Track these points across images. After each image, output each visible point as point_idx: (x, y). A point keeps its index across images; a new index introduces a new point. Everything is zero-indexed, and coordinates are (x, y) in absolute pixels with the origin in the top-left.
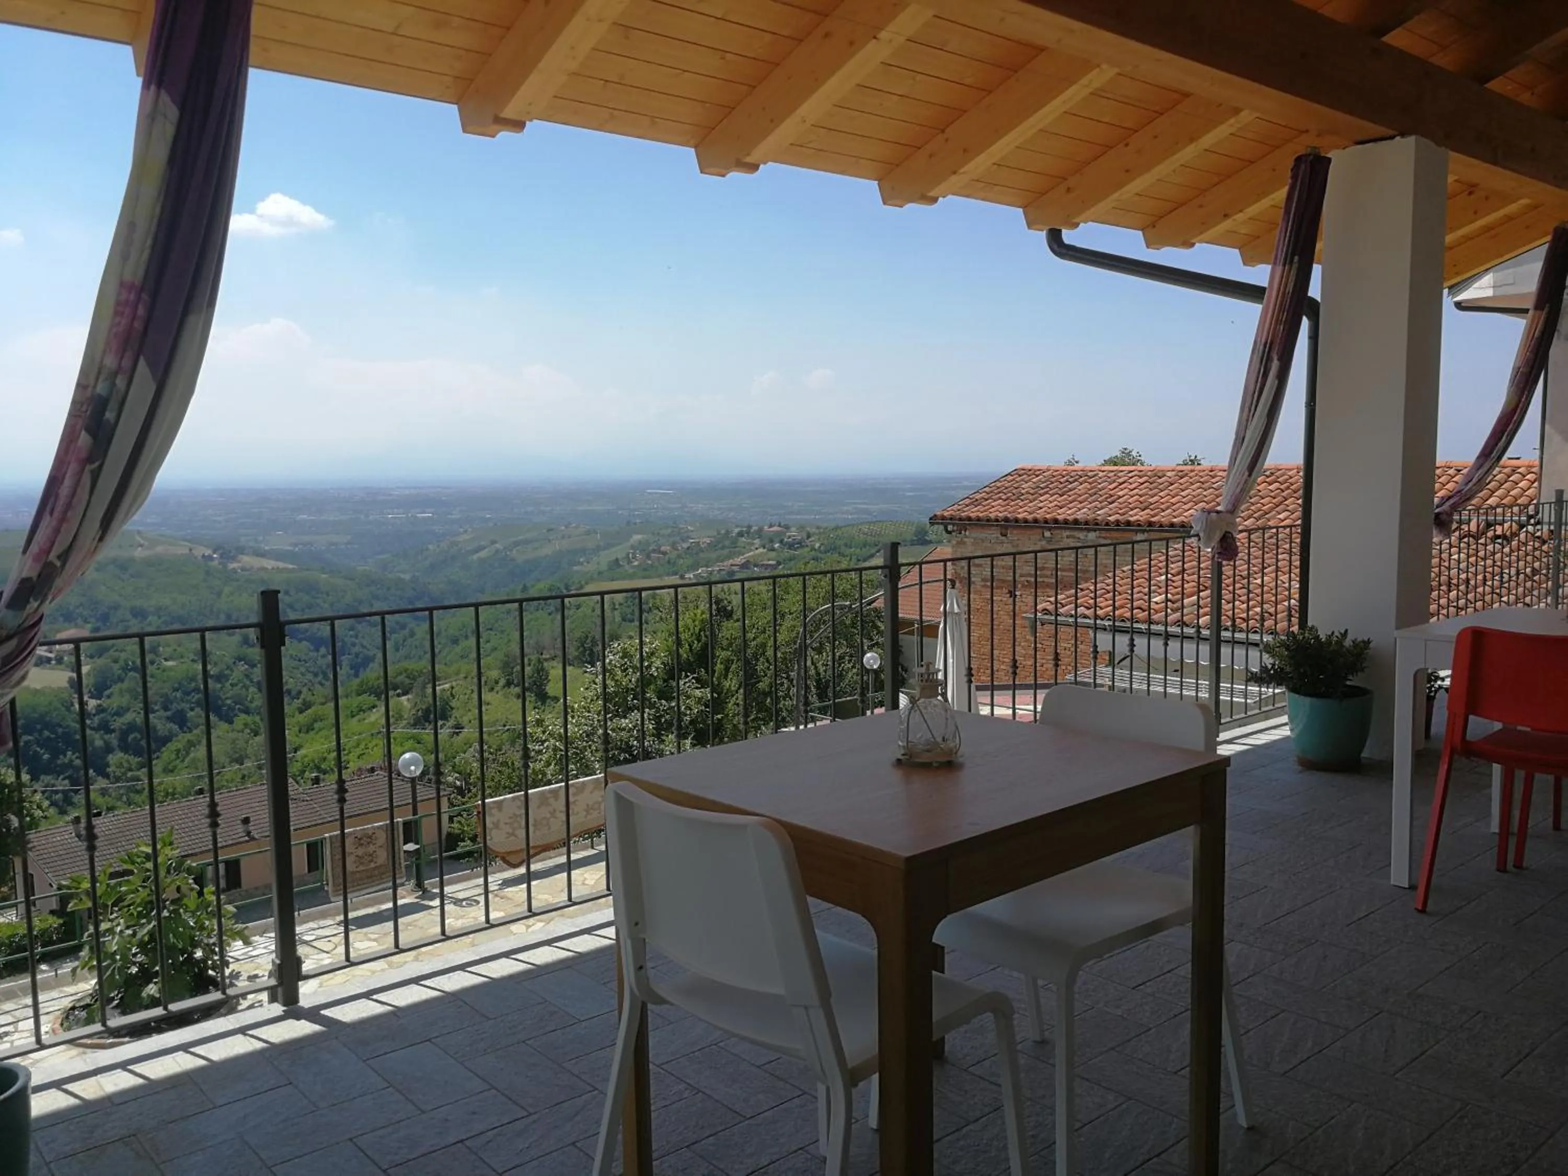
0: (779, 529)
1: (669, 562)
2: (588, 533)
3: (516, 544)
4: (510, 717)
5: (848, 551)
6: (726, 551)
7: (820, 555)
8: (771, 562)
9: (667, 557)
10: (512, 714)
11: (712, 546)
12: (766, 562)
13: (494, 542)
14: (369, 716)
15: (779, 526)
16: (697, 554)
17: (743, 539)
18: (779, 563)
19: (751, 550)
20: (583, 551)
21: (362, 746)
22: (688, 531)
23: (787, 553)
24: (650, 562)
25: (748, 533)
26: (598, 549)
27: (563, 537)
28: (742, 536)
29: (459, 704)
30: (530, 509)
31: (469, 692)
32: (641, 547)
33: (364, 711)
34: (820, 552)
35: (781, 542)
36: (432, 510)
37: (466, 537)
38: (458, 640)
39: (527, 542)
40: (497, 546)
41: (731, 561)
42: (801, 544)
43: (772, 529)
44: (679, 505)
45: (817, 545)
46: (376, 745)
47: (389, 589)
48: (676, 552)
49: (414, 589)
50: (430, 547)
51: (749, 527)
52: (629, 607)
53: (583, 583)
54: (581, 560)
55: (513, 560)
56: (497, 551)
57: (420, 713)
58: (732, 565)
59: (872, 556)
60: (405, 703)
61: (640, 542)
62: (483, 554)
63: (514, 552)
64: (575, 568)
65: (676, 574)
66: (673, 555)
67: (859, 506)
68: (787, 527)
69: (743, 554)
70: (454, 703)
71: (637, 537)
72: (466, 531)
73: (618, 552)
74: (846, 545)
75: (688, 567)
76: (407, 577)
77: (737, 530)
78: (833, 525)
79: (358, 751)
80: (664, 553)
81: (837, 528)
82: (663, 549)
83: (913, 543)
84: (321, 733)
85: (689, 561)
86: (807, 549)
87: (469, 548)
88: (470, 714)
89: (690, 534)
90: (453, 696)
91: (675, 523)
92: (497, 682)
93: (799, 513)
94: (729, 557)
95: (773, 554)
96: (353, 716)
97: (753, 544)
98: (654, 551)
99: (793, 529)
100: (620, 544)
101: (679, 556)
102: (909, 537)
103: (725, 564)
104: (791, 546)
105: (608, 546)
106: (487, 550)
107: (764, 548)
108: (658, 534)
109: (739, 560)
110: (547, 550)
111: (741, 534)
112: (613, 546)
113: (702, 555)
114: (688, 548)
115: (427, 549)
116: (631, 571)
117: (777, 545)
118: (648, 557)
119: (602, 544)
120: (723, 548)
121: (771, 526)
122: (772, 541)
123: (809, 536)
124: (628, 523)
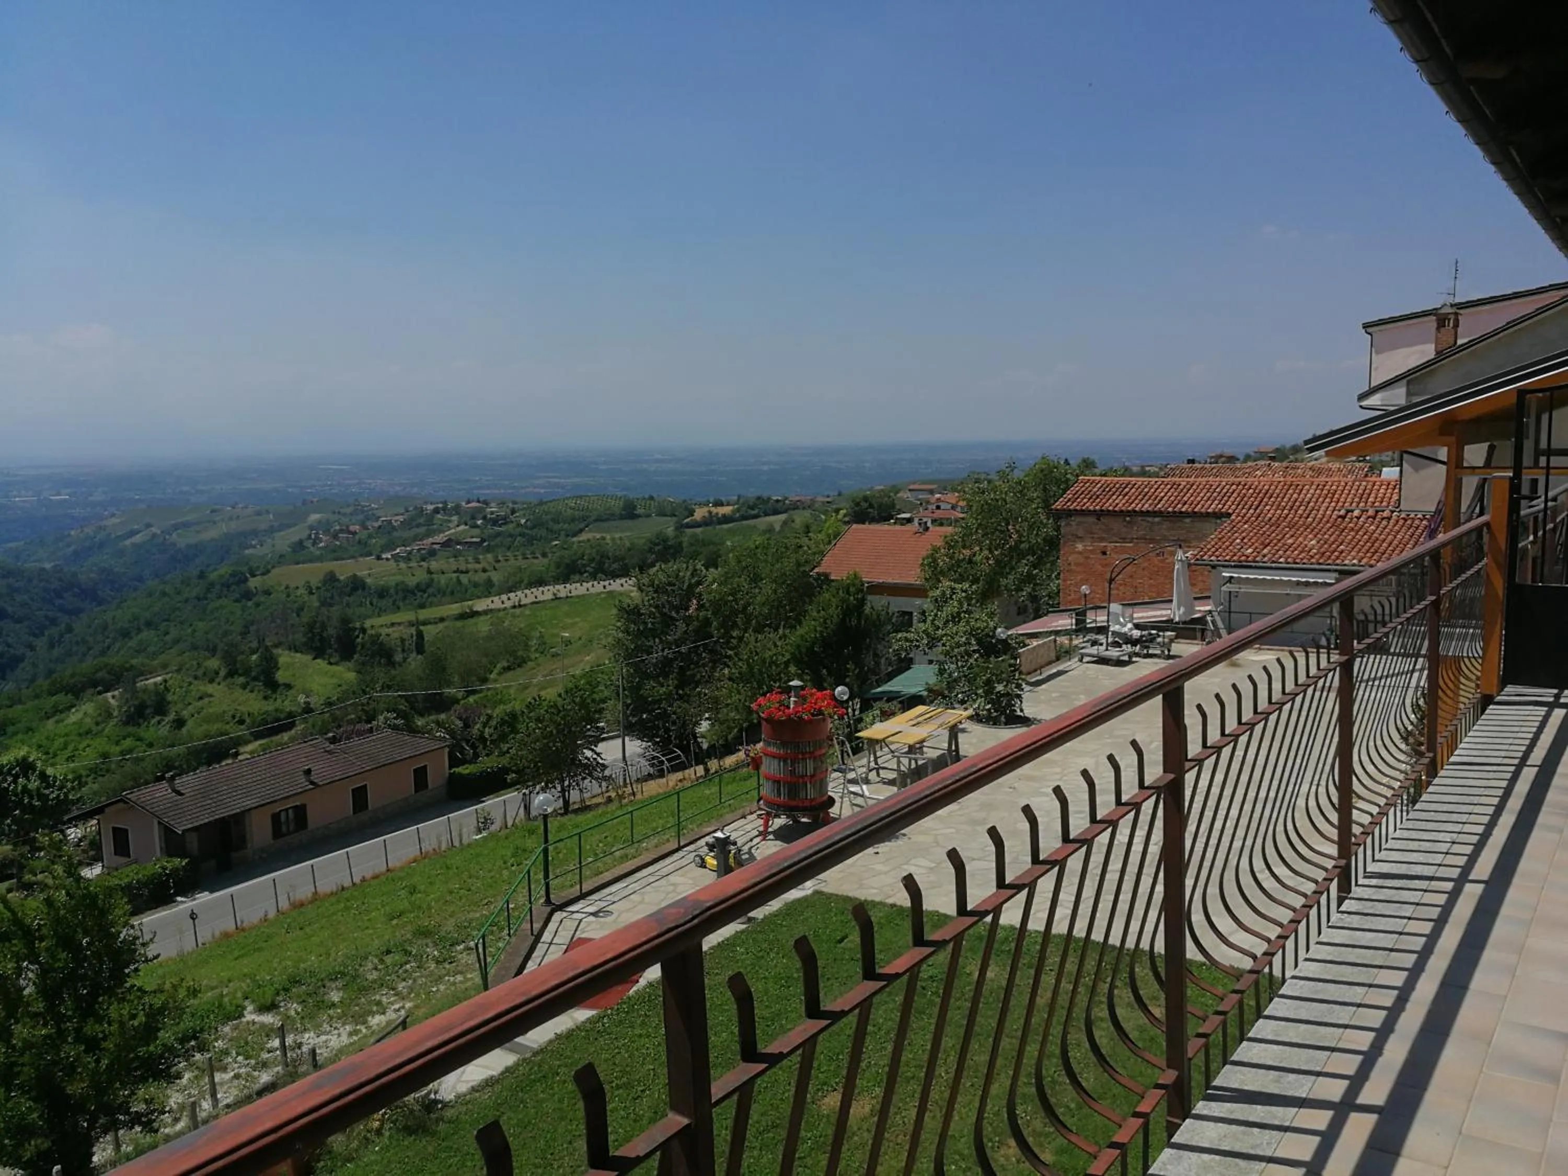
0: (477, 505)
1: (359, 542)
2: (259, 514)
3: (176, 527)
4: (238, 708)
5: (556, 527)
6: (422, 530)
7: (527, 531)
8: (474, 540)
9: (357, 537)
10: (239, 705)
11: (406, 524)
12: (469, 540)
13: (149, 526)
14: (68, 716)
15: (479, 501)
16: (389, 533)
17: (439, 516)
18: (483, 541)
19: (450, 529)
20: (255, 533)
21: (70, 748)
22: (373, 509)
23: (491, 530)
24: (338, 543)
25: (444, 509)
26: (271, 530)
27: (231, 519)
28: (438, 513)
29: (176, 698)
30: (185, 489)
31: (186, 685)
32: (324, 526)
33: (61, 712)
34: (527, 528)
35: (484, 518)
36: (69, 491)
37: (115, 520)
38: (129, 633)
39: (186, 525)
40: (154, 529)
41: (431, 540)
42: (505, 520)
43: (470, 505)
44: (356, 481)
45: (523, 521)
46: (89, 746)
47: (30, 580)
48: (366, 532)
49: (60, 580)
50: (73, 533)
51: (445, 503)
52: (327, 590)
53: (270, 567)
54: (253, 543)
55: (174, 544)
56: (154, 536)
57: (132, 709)
58: (433, 544)
59: (581, 531)
60: (112, 701)
61: (320, 522)
62: (137, 539)
63: (174, 535)
64: (247, 552)
65: (371, 555)
66: (363, 535)
67: (551, 480)
68: (486, 503)
69: (444, 532)
70: (170, 697)
71: (314, 517)
72: (113, 515)
73: (296, 533)
74: (553, 520)
75: (381, 547)
76: (48, 566)
77: (430, 507)
78: (535, 501)
79: (67, 753)
80: (354, 533)
81: (541, 503)
82: (352, 528)
83: (622, 518)
84: (15, 738)
85: (382, 541)
86: (511, 526)
87: (119, 533)
88: (190, 707)
89: (375, 512)
90: (167, 689)
91: (356, 500)
92: (217, 673)
93: (488, 487)
94: (428, 534)
95: (476, 531)
96: (48, 718)
97: (450, 521)
98: (341, 531)
99: (493, 505)
100: (295, 525)
101: (370, 536)
102: (617, 511)
103: (425, 542)
104: (495, 522)
105: (282, 528)
106: (140, 535)
107: (466, 524)
108: (339, 513)
109: (441, 538)
110: (212, 534)
111: (436, 511)
112: (289, 526)
113: (395, 534)
114: (380, 527)
115: (69, 535)
116: (318, 553)
117: (479, 522)
118: (335, 537)
119: (276, 524)
120: (418, 526)
121: (468, 502)
122: (473, 518)
123: (513, 512)
124: (304, 502)
